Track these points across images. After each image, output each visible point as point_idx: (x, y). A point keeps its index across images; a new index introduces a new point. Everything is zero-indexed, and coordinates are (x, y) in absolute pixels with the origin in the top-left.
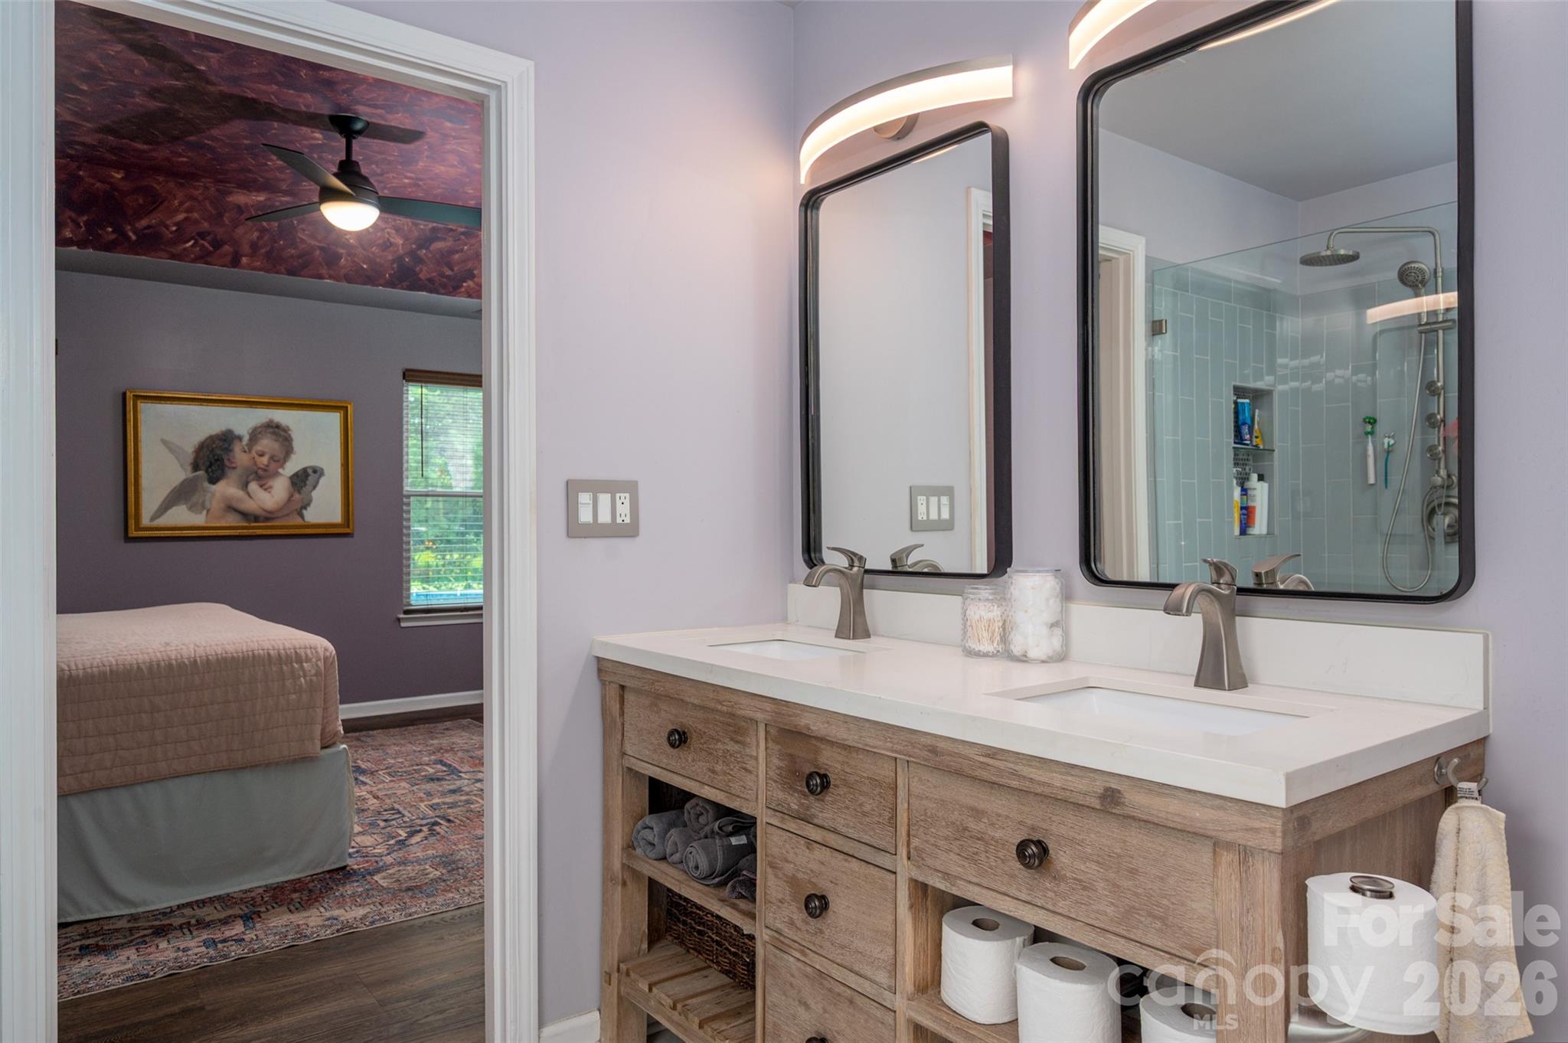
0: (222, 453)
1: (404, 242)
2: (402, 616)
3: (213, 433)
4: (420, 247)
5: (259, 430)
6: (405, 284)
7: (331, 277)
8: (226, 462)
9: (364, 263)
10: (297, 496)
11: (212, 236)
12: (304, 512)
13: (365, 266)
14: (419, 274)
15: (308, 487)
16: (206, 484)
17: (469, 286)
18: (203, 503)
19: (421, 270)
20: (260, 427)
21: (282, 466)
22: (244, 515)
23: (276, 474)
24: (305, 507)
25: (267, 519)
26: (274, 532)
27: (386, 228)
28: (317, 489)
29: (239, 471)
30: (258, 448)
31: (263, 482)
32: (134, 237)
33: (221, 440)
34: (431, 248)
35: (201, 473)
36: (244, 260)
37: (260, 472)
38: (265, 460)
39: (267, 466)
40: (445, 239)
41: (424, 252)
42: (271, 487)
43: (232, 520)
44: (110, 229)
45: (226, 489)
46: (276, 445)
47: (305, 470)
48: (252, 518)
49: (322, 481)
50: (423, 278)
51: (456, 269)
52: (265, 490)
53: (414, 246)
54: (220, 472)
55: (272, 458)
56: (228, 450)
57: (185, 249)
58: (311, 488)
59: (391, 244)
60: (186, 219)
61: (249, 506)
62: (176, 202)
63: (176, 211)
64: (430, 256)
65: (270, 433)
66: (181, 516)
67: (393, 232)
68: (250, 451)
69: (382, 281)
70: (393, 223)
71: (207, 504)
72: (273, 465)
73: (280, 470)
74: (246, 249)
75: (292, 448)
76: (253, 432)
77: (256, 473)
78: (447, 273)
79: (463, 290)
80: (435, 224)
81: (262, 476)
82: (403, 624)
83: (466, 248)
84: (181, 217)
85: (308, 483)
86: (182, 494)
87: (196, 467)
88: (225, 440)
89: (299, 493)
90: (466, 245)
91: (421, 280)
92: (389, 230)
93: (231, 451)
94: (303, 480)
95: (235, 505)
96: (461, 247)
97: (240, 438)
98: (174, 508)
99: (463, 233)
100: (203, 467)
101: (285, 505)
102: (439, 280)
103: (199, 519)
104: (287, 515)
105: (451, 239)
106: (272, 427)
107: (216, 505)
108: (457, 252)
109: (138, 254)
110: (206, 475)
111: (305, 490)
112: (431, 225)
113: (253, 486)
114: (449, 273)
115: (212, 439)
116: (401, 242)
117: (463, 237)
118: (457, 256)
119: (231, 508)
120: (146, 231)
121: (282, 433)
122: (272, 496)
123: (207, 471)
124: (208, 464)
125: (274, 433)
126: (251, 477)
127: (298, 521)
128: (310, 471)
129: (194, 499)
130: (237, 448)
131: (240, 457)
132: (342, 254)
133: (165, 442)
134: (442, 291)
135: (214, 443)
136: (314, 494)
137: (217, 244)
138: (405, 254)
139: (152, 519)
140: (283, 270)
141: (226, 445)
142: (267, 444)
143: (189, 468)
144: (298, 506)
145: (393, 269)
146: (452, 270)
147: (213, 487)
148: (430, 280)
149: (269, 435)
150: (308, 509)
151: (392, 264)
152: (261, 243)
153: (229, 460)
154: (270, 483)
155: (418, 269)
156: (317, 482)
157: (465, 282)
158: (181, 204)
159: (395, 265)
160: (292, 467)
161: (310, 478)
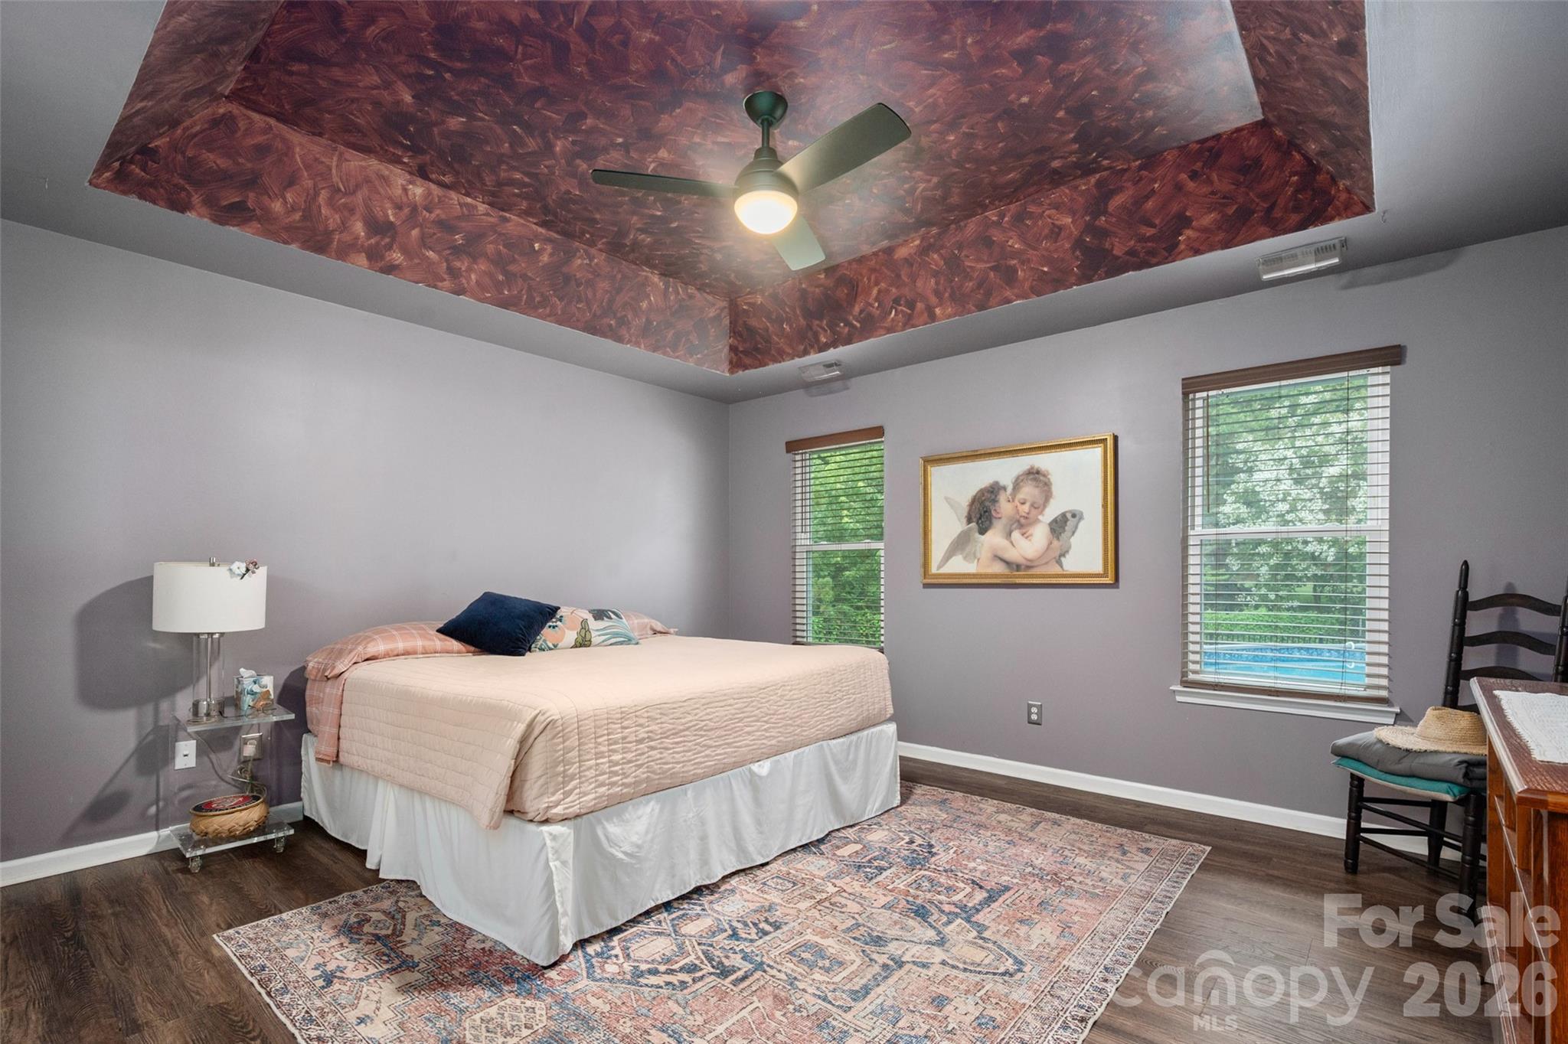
0: (990, 504)
1: (1073, 217)
2: (1179, 688)
3: (983, 486)
4: (1096, 217)
5: (1021, 478)
6: (1101, 272)
7: (1018, 297)
8: (993, 513)
9: (1043, 266)
10: (1056, 543)
11: (903, 299)
12: (1063, 559)
13: (1046, 269)
14: (1112, 249)
15: (1068, 533)
16: (977, 535)
17: (1189, 238)
18: (974, 554)
19: (1113, 245)
20: (1022, 475)
21: (1041, 513)
22: (1007, 563)
23: (1037, 521)
24: (1063, 555)
25: (1028, 567)
26: (1035, 581)
27: (1044, 212)
28: (1076, 534)
29: (1004, 521)
30: (1021, 496)
31: (1024, 531)
32: (858, 325)
33: (988, 491)
34: (1111, 208)
35: (973, 525)
36: (938, 311)
37: (1023, 521)
38: (1026, 508)
39: (1028, 514)
40: (1120, 190)
41: (1104, 219)
42: (1031, 535)
43: (998, 568)
44: (842, 324)
45: (993, 539)
46: (1036, 492)
47: (1064, 515)
48: (1015, 567)
49: (1081, 524)
50: (1120, 254)
51: (1157, 222)
52: (1027, 538)
53: (1088, 218)
54: (988, 522)
55: (1032, 505)
56: (995, 501)
57: (893, 320)
58: (1070, 534)
59: (1060, 228)
60: (879, 291)
61: (1012, 555)
62: (865, 279)
63: (870, 289)
64: (1114, 220)
65: (1031, 479)
66: (959, 565)
67: (1053, 211)
68: (1013, 501)
69: (1073, 279)
70: (1048, 201)
71: (978, 555)
72: (1034, 512)
73: (1040, 517)
74: (934, 300)
75: (1051, 493)
76: (1016, 481)
77: (1018, 521)
78: (1148, 234)
79: (1182, 247)
80: (1098, 176)
81: (1022, 524)
82: (1179, 698)
83: (1156, 186)
84: (875, 292)
85: (1066, 528)
86: (960, 544)
87: (969, 520)
88: (992, 492)
89: (1058, 539)
90: (1156, 183)
91: (1117, 258)
92: (1047, 212)
93: (997, 501)
94: (1060, 526)
95: (1000, 554)
96: (1149, 189)
97: (1005, 488)
98: (954, 558)
99: (1141, 168)
100: (974, 520)
101: (1044, 554)
102: (1143, 248)
103: (971, 568)
104: (1047, 563)
105: (1129, 184)
106: (1033, 473)
107: (985, 554)
108: (1147, 197)
109: (867, 339)
110: (977, 526)
111: (1064, 536)
112: (1093, 180)
113: (1016, 535)
114: (1150, 232)
115: (982, 492)
116: (1070, 220)
117: (1144, 173)
118: (1150, 204)
119: (998, 558)
120: (862, 316)
121: (1042, 478)
122: (1031, 545)
123: (977, 523)
124: (978, 516)
125: (1035, 479)
126: (1014, 526)
127: (1057, 570)
128: (1069, 516)
129: (967, 550)
130: (1002, 498)
131: (1005, 507)
132: (1015, 265)
133: (946, 499)
134: (1155, 260)
135: (983, 495)
136: (1073, 540)
137: (911, 305)
138: (1082, 233)
139: (939, 567)
140: (973, 308)
141: (993, 497)
142: (1029, 491)
143: (964, 521)
144: (1057, 554)
145: (1077, 257)
146: (1153, 226)
147: (983, 537)
148: (1131, 253)
149: (1030, 482)
150: (1067, 556)
151: (1074, 253)
152: (941, 288)
153: (995, 510)
154: (1031, 531)
155: (1107, 246)
156: (1076, 527)
157: (1181, 235)
158: (869, 279)
159: (1078, 253)
160: (1051, 512)
161: (1068, 523)
